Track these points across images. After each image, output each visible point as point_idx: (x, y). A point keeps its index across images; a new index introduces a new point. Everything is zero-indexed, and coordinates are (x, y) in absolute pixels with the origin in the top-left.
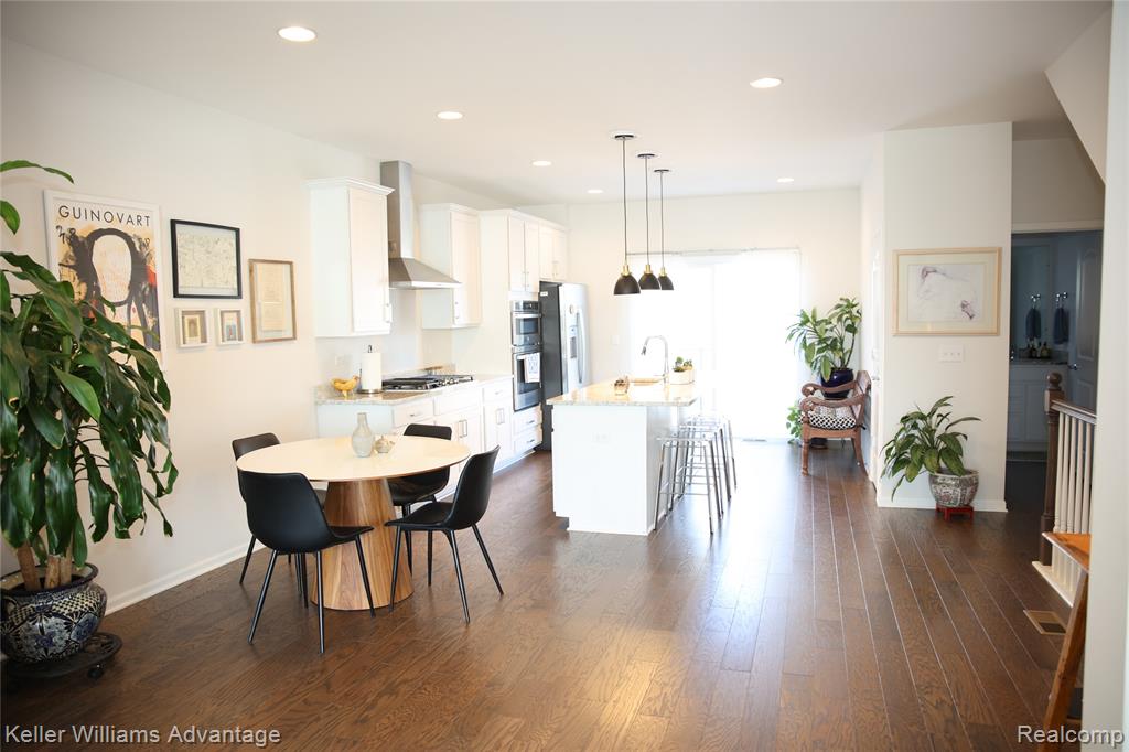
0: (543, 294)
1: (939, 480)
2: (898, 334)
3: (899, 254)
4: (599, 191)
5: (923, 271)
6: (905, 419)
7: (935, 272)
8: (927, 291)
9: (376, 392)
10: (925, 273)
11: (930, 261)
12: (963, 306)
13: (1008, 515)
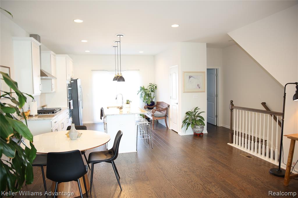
0: (72, 82)
1: (197, 127)
2: (184, 92)
3: (185, 72)
4: (89, 51)
5: (190, 76)
6: (187, 113)
7: (192, 77)
8: (190, 82)
9: (36, 116)
10: (190, 77)
11: (191, 74)
12: (198, 85)
13: (208, 134)
